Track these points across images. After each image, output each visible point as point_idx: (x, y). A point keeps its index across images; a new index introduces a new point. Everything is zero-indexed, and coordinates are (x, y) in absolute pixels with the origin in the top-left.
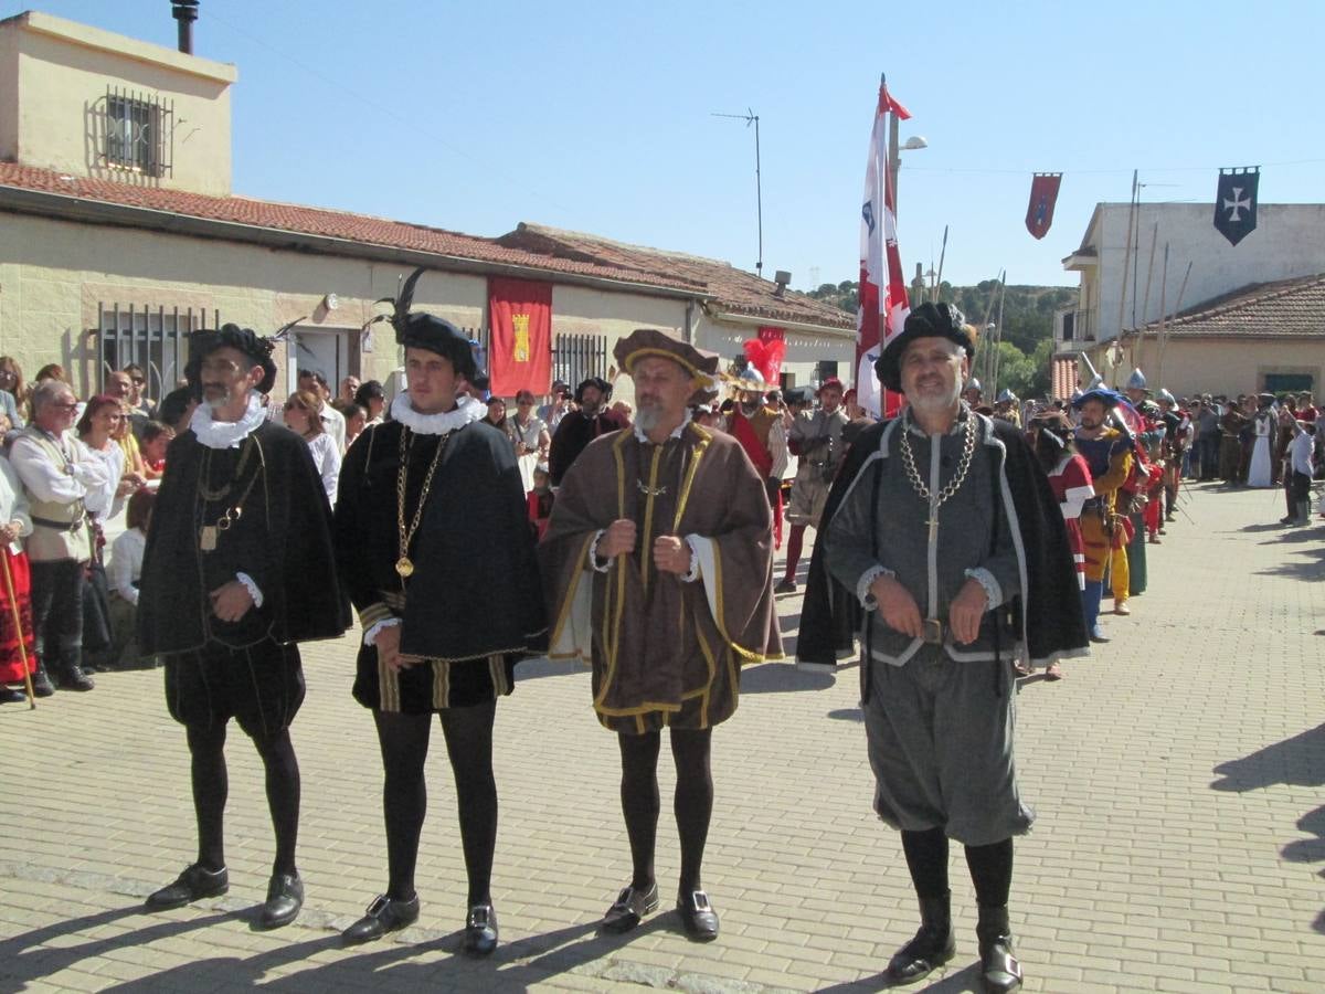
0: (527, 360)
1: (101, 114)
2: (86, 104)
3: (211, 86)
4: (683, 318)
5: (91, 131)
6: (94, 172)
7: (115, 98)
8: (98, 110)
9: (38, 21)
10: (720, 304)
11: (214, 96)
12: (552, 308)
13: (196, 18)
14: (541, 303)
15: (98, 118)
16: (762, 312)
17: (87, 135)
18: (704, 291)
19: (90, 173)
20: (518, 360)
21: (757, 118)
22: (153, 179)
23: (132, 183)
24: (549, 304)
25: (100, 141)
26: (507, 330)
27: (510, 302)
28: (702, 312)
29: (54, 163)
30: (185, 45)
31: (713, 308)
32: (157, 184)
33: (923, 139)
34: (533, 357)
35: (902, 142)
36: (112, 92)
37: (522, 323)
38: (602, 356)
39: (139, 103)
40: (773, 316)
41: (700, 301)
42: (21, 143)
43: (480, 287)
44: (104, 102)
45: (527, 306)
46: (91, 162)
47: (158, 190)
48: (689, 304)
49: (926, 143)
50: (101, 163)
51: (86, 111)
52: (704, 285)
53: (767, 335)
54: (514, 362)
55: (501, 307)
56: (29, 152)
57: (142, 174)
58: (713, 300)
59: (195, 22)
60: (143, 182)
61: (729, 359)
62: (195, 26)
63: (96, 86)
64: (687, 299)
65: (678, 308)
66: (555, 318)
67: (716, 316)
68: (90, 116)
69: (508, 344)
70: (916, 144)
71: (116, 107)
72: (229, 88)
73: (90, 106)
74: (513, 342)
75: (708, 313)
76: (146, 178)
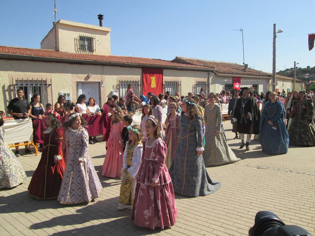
0: (155, 87)
1: (78, 40)
2: (75, 38)
3: (105, 33)
4: (207, 76)
5: (76, 44)
6: (77, 52)
7: (81, 36)
8: (78, 39)
9: (62, 21)
10: (218, 72)
11: (106, 35)
12: (163, 75)
13: (103, 19)
14: (159, 74)
15: (78, 41)
16: (232, 73)
17: (75, 44)
18: (214, 69)
19: (76, 52)
20: (152, 87)
21: (242, 30)
22: (91, 53)
23: (86, 54)
24: (162, 74)
25: (78, 46)
26: (148, 80)
27: (149, 74)
28: (213, 74)
29: (68, 51)
30: (101, 25)
31: (217, 73)
32: (92, 54)
33: (282, 30)
34: (157, 86)
35: (277, 31)
36: (80, 35)
37: (153, 79)
38: (180, 86)
39: (87, 37)
40: (236, 74)
41: (213, 72)
42: (60, 47)
43: (140, 71)
44: (79, 37)
45: (154, 75)
46: (76, 50)
47: (93, 55)
48: (209, 72)
49: (283, 31)
50: (79, 50)
51: (75, 40)
52: (214, 68)
53: (235, 79)
54: (151, 88)
55: (146, 75)
56: (62, 49)
57: (89, 52)
58: (216, 71)
59: (103, 20)
60: (89, 53)
61: (223, 85)
62: (103, 21)
63: (77, 35)
64: (208, 71)
65: (206, 74)
66: (164, 77)
67: (217, 75)
68: (76, 41)
69: (149, 84)
70: (280, 31)
71: (82, 38)
72: (110, 32)
73: (75, 39)
74: (150, 83)
75: (215, 74)
76: (90, 53)
